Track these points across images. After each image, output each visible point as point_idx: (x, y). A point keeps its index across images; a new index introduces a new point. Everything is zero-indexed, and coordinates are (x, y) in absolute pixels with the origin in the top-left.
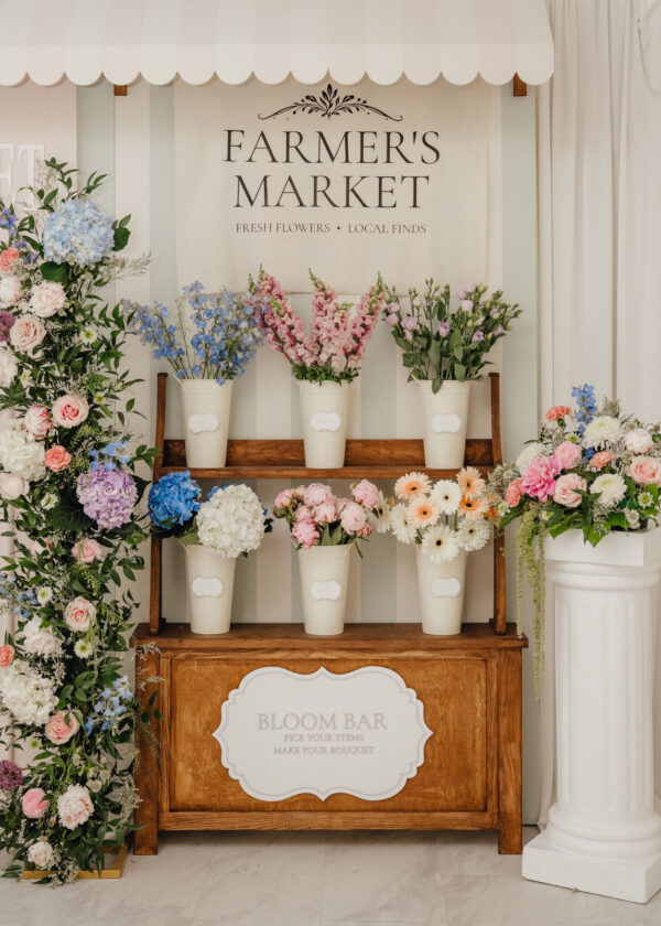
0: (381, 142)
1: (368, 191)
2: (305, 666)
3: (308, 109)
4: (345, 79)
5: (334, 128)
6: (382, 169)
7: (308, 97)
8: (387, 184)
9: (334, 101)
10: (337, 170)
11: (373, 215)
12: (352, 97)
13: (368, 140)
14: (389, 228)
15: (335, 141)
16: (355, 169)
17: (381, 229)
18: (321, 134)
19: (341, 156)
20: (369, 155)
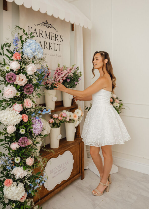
1: (52, 46)
2: (56, 156)
3: (43, 25)
7: (43, 22)
8: (55, 45)
9: (48, 24)
12: (51, 24)
14: (56, 55)
18: (46, 31)
19: (48, 38)
20: (53, 38)
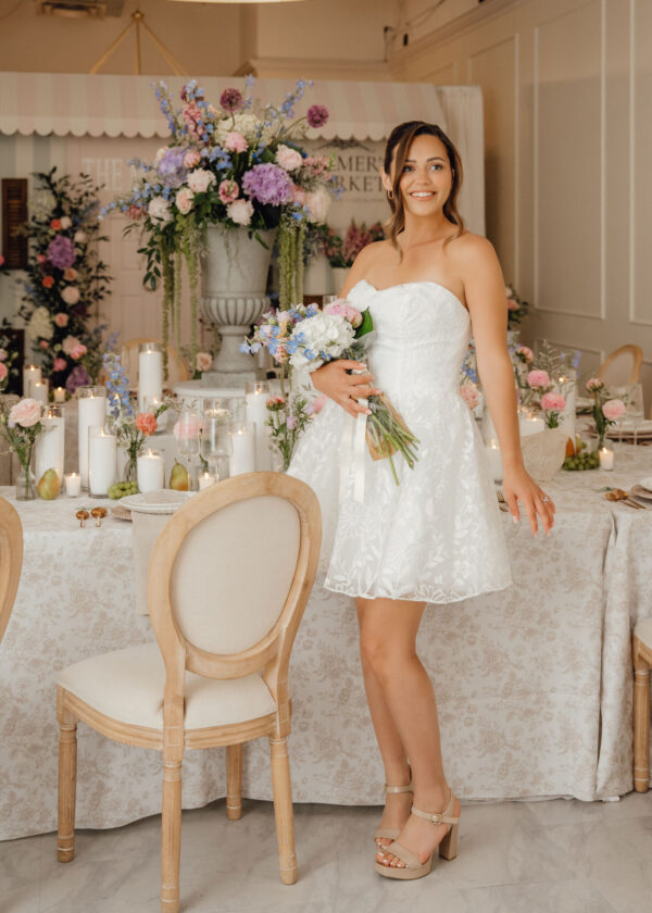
0: (366, 161)
1: (360, 183)
4: (360, 137)
5: (346, 154)
6: (366, 173)
8: (368, 181)
10: (346, 174)
11: (362, 194)
13: (360, 160)
15: (346, 161)
16: (354, 173)
17: (365, 200)
18: (339, 158)
19: (348, 168)
20: (360, 167)
